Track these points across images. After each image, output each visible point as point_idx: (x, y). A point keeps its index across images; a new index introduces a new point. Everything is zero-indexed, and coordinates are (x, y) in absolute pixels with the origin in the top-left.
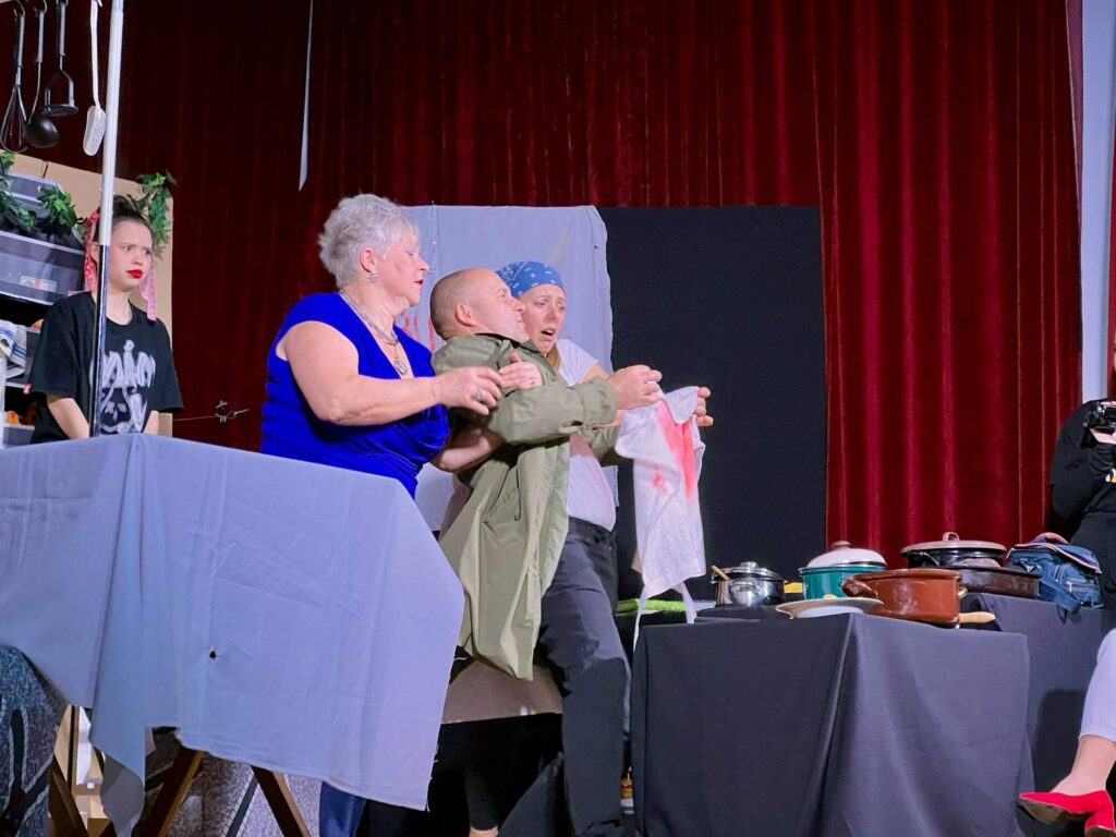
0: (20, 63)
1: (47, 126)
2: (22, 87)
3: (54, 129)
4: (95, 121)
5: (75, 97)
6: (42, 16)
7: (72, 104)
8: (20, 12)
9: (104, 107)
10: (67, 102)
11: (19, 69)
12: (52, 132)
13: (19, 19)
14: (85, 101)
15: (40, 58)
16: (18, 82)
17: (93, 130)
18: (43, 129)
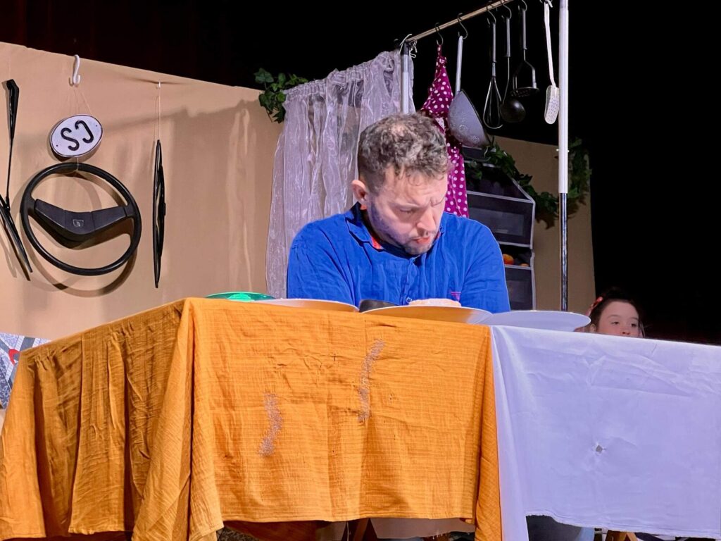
0: (495, 61)
1: (517, 105)
2: (497, 77)
3: (523, 108)
4: (551, 97)
5: (536, 82)
6: (508, 21)
7: (535, 86)
8: (492, 20)
9: (557, 86)
10: (531, 85)
11: (494, 65)
12: (520, 109)
13: (492, 26)
14: (544, 83)
15: (509, 54)
16: (494, 74)
17: (550, 104)
18: (514, 109)
